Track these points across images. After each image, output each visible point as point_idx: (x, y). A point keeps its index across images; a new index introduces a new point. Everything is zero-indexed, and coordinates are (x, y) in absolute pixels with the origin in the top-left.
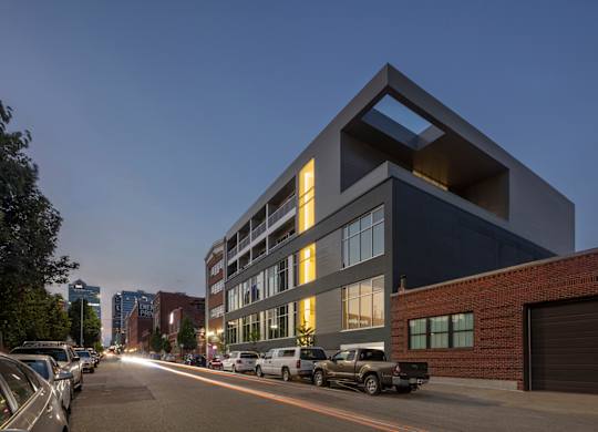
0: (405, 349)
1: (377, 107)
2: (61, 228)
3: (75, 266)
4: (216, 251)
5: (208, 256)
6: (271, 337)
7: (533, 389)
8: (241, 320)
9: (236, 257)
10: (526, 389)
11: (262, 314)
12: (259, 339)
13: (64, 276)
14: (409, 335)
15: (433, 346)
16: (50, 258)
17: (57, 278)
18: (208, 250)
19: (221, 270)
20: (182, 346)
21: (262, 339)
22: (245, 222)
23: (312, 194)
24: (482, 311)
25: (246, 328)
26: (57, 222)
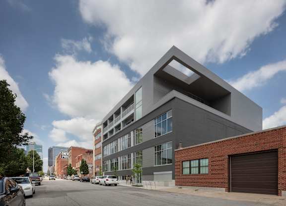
0: (181, 174)
1: (170, 64)
2: (25, 122)
3: (32, 137)
4: (98, 128)
5: (94, 130)
6: (123, 169)
7: (232, 191)
8: (110, 161)
9: (107, 131)
10: (229, 191)
11: (119, 158)
12: (118, 169)
13: (26, 142)
14: (183, 168)
15: (192, 173)
16: (20, 134)
17: (24, 143)
18: (94, 128)
19: (100, 137)
20: (82, 172)
21: (119, 170)
22: (111, 115)
23: (141, 103)
24: (212, 158)
25: (112, 165)
26: (23, 119)
